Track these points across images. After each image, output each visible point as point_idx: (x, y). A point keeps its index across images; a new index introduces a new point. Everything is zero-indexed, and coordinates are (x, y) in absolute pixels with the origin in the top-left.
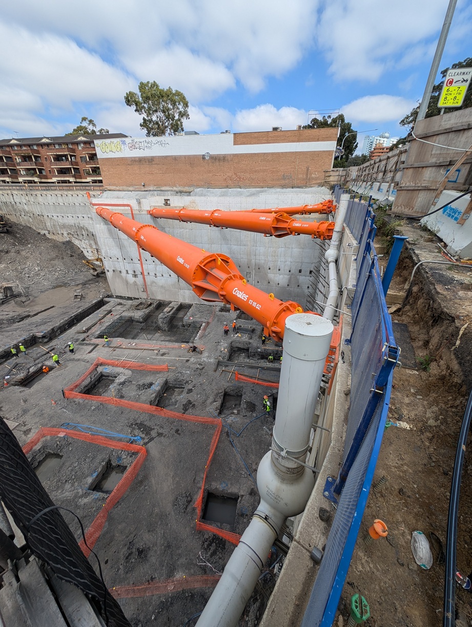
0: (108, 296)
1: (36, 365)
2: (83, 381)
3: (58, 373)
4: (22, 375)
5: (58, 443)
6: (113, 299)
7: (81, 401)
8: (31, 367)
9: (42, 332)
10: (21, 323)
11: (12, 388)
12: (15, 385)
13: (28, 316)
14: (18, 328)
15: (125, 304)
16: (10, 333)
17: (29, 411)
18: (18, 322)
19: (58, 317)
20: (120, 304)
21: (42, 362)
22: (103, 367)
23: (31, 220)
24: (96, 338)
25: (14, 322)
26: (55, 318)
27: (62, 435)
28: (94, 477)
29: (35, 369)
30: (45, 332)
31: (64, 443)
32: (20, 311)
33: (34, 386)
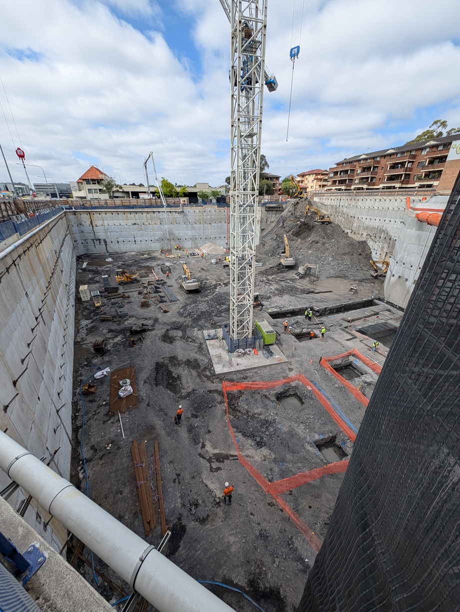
0: (379, 299)
1: (308, 328)
2: (335, 359)
3: (320, 342)
4: (298, 331)
5: (305, 392)
6: (383, 303)
7: (329, 374)
8: (304, 328)
9: (318, 307)
10: (308, 295)
11: (291, 335)
12: (293, 335)
13: (313, 292)
14: (305, 298)
15: (394, 312)
16: (300, 299)
17: (295, 357)
18: (307, 294)
19: (332, 301)
20: (389, 310)
21: (312, 329)
22: (355, 359)
23: (343, 220)
24: (356, 331)
25: (304, 293)
26: (330, 300)
27: (309, 388)
28: (321, 438)
29: (306, 331)
30: (320, 308)
31: (309, 395)
32: (309, 287)
33: (303, 342)
